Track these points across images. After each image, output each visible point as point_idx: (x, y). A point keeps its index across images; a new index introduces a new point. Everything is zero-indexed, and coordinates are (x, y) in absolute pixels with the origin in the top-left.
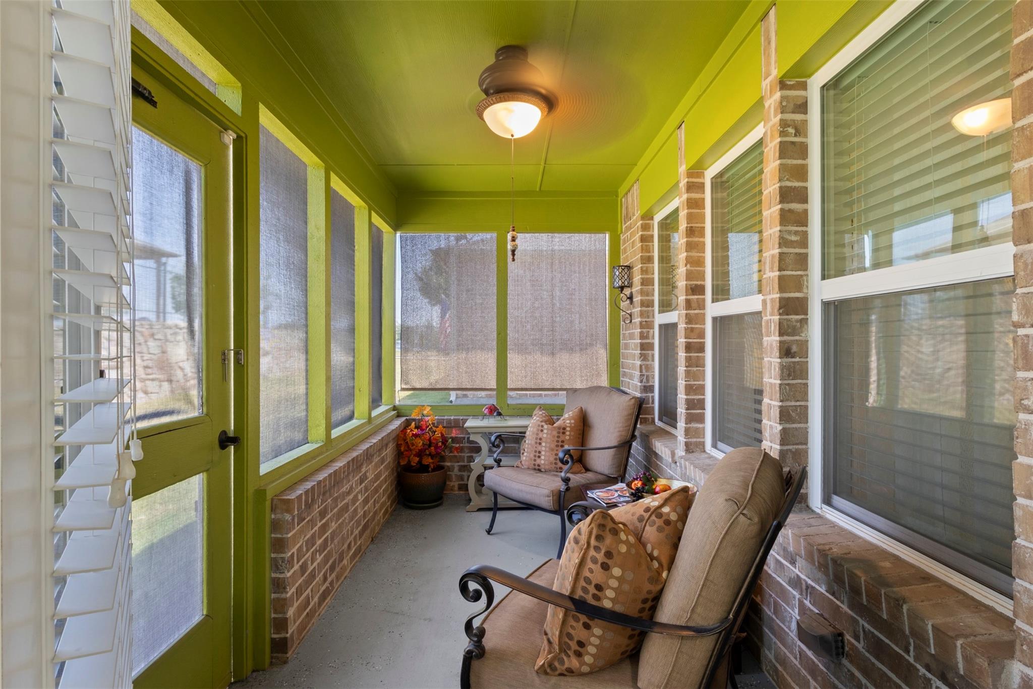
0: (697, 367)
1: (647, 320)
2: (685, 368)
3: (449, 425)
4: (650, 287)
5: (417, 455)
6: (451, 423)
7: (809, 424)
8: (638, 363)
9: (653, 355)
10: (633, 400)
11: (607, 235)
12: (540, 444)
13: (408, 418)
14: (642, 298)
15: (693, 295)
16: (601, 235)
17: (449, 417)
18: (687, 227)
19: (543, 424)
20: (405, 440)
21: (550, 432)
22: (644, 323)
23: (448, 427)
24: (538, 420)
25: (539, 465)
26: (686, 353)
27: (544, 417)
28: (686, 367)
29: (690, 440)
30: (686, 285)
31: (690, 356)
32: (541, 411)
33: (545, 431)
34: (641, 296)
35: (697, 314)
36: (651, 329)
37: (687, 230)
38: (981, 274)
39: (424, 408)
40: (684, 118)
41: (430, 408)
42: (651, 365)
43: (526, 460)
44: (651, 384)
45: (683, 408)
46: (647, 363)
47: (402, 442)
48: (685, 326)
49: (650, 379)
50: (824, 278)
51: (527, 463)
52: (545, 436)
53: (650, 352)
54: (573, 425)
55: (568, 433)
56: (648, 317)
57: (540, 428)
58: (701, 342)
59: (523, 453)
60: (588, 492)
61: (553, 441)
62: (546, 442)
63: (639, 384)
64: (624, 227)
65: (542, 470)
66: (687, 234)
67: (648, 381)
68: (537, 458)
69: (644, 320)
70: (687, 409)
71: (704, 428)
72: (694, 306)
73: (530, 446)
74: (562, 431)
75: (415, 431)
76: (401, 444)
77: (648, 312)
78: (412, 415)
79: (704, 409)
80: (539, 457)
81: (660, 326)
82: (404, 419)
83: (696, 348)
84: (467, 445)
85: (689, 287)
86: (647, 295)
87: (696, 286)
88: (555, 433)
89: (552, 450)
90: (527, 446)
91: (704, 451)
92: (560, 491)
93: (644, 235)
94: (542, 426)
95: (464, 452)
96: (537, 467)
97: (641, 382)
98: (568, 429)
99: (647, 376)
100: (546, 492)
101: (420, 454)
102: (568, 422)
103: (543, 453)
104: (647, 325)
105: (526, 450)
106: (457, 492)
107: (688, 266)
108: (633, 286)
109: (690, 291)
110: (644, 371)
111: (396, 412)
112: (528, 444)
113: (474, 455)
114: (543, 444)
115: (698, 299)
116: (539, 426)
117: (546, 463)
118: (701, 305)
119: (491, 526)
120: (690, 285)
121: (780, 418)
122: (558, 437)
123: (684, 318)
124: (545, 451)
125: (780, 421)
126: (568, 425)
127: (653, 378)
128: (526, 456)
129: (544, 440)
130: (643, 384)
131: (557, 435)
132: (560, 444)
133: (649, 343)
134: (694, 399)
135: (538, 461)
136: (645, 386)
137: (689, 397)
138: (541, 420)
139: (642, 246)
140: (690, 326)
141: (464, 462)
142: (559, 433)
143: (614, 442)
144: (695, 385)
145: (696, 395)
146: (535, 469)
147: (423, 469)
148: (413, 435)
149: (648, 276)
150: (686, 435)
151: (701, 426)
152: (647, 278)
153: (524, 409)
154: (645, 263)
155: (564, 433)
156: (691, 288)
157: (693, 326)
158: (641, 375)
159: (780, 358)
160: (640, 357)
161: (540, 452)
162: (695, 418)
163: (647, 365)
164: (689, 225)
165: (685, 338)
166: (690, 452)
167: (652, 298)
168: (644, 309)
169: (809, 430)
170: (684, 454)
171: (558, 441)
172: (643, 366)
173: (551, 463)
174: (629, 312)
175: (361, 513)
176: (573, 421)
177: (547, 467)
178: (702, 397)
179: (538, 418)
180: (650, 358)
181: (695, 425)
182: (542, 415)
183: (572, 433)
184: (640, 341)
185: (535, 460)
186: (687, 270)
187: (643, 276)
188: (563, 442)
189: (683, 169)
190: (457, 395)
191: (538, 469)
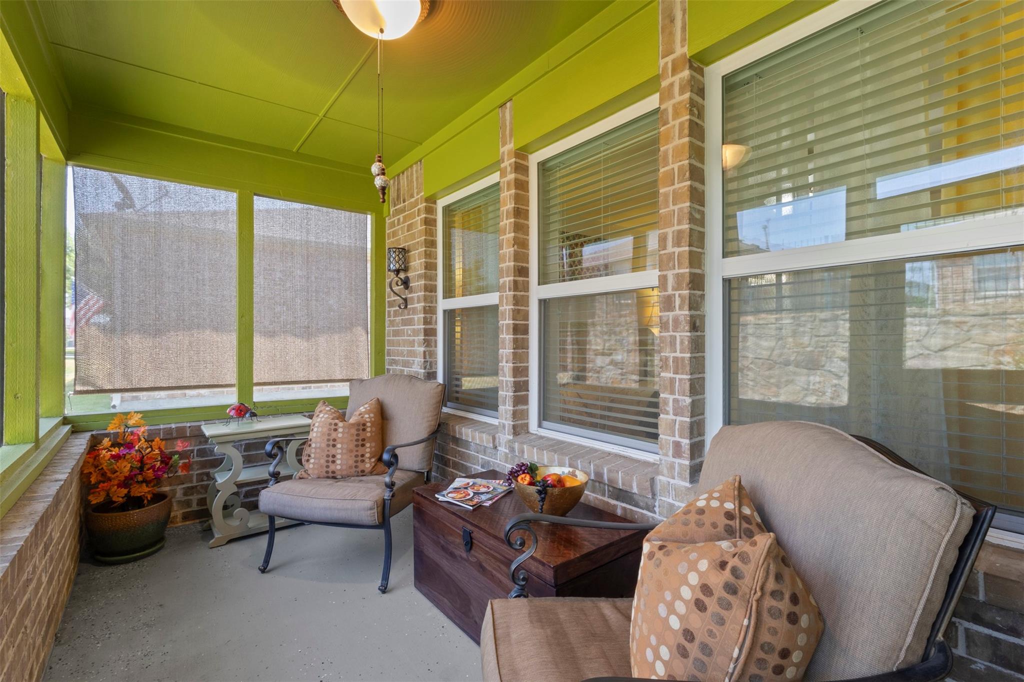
0: (522, 349)
1: (430, 305)
2: (513, 351)
3: (169, 437)
4: (434, 272)
5: (121, 485)
6: (172, 434)
7: (705, 395)
8: (422, 349)
9: (436, 341)
10: (440, 387)
11: (369, 217)
12: (334, 446)
13: (94, 433)
14: (426, 282)
15: (520, 276)
16: (362, 216)
17: (169, 426)
18: (515, 207)
19: (337, 421)
20: (96, 467)
21: (347, 430)
22: (428, 308)
23: (166, 439)
24: (328, 418)
25: (333, 472)
26: (513, 335)
27: (334, 413)
28: (514, 349)
29: (517, 423)
30: (514, 265)
31: (517, 338)
32: (327, 406)
33: (340, 430)
34: (425, 280)
35: (523, 296)
36: (433, 314)
37: (514, 211)
38: (968, 245)
39: (129, 417)
40: (513, 96)
41: (140, 416)
42: (434, 350)
43: (313, 469)
44: (434, 370)
45: (510, 390)
46: (431, 349)
47: (92, 470)
48: (513, 307)
49: (434, 365)
50: (725, 255)
51: (316, 472)
52: (340, 435)
53: (432, 338)
54: (373, 419)
55: (369, 429)
56: (432, 303)
57: (333, 427)
58: (525, 324)
59: (308, 461)
60: (436, 496)
61: (352, 440)
62: (342, 443)
63: (423, 371)
64: (391, 210)
65: (339, 477)
66: (514, 214)
67: (431, 367)
68: (330, 464)
69: (428, 305)
70: (515, 392)
71: (528, 409)
72: (520, 287)
73: (318, 451)
74: (361, 427)
75: (115, 451)
76: (91, 473)
77: (432, 297)
78: (109, 428)
79: (528, 391)
80: (334, 462)
81: (445, 311)
82: (88, 435)
83: (520, 330)
84: (196, 459)
85: (516, 268)
86: (431, 280)
87: (522, 267)
88: (354, 431)
89: (351, 451)
90: (313, 451)
91: (528, 432)
92: (384, 500)
93: (428, 218)
94: (336, 424)
95: (192, 470)
96: (330, 475)
97: (425, 368)
98: (369, 424)
99: (431, 363)
100: (368, 504)
101: (126, 483)
102: (367, 416)
103: (339, 456)
104: (430, 310)
105: (313, 455)
106: (180, 524)
107: (516, 246)
108: (410, 271)
109: (517, 273)
110: (427, 357)
111: (69, 427)
112: (315, 448)
113: (212, 471)
114: (339, 446)
115: (523, 281)
116: (330, 424)
117: (344, 467)
118: (526, 287)
119: (267, 561)
120: (518, 266)
121: (690, 390)
122: (358, 435)
123: (512, 299)
124: (342, 454)
125: (690, 393)
126: (368, 420)
127: (436, 364)
128: (312, 465)
129: (338, 440)
130: (427, 370)
131: (356, 433)
132: (360, 443)
133: (432, 329)
134: (520, 381)
135: (332, 467)
136: (428, 373)
137: (516, 379)
138: (331, 417)
139: (426, 228)
140: (517, 308)
141: (191, 481)
142: (358, 430)
143: (423, 433)
144: (521, 366)
145: (521, 377)
146: (328, 477)
147: (136, 502)
148: (113, 457)
149: (432, 261)
150: (514, 418)
151: (525, 407)
152: (430, 263)
153: (275, 407)
154: (429, 247)
155: (364, 430)
156: (518, 269)
157: (519, 308)
158: (424, 361)
159: (690, 332)
160: (424, 344)
161: (334, 456)
162: (520, 400)
163: (431, 351)
164: (516, 206)
165: (513, 320)
166: (517, 435)
167: (435, 283)
168: (428, 293)
169: (706, 401)
170: (511, 437)
171: (357, 440)
172: (427, 353)
173: (351, 467)
174: (404, 297)
175: (45, 603)
176: (372, 415)
177: (344, 473)
178: (526, 379)
179: (326, 416)
180: (433, 344)
181: (520, 407)
182: (330, 411)
183: (374, 429)
184: (424, 326)
185: (328, 467)
186: (515, 250)
187: (427, 260)
188: (363, 440)
189: (510, 147)
190: (122, 397)
191: (333, 477)
